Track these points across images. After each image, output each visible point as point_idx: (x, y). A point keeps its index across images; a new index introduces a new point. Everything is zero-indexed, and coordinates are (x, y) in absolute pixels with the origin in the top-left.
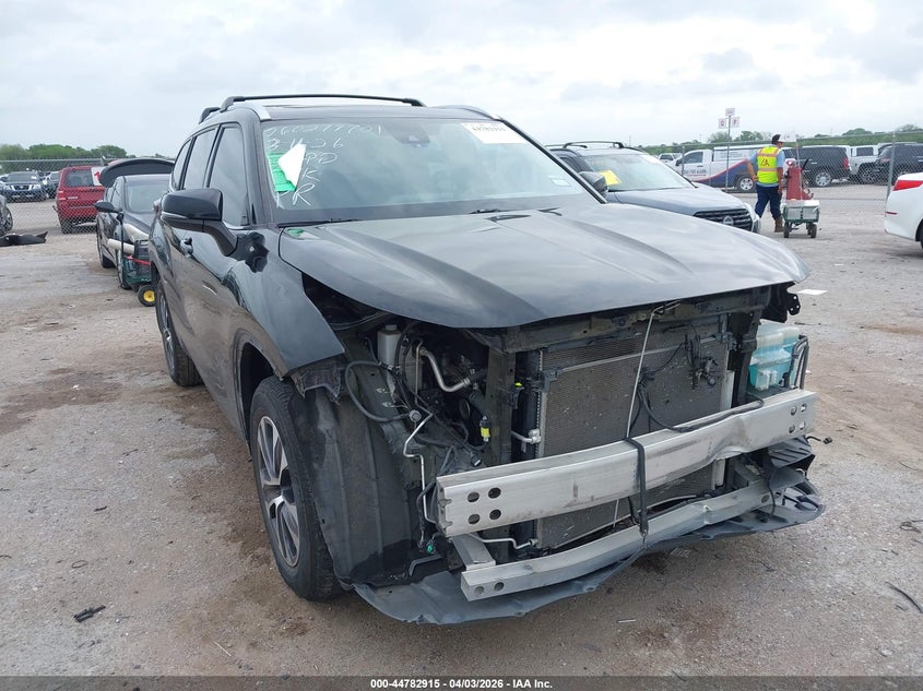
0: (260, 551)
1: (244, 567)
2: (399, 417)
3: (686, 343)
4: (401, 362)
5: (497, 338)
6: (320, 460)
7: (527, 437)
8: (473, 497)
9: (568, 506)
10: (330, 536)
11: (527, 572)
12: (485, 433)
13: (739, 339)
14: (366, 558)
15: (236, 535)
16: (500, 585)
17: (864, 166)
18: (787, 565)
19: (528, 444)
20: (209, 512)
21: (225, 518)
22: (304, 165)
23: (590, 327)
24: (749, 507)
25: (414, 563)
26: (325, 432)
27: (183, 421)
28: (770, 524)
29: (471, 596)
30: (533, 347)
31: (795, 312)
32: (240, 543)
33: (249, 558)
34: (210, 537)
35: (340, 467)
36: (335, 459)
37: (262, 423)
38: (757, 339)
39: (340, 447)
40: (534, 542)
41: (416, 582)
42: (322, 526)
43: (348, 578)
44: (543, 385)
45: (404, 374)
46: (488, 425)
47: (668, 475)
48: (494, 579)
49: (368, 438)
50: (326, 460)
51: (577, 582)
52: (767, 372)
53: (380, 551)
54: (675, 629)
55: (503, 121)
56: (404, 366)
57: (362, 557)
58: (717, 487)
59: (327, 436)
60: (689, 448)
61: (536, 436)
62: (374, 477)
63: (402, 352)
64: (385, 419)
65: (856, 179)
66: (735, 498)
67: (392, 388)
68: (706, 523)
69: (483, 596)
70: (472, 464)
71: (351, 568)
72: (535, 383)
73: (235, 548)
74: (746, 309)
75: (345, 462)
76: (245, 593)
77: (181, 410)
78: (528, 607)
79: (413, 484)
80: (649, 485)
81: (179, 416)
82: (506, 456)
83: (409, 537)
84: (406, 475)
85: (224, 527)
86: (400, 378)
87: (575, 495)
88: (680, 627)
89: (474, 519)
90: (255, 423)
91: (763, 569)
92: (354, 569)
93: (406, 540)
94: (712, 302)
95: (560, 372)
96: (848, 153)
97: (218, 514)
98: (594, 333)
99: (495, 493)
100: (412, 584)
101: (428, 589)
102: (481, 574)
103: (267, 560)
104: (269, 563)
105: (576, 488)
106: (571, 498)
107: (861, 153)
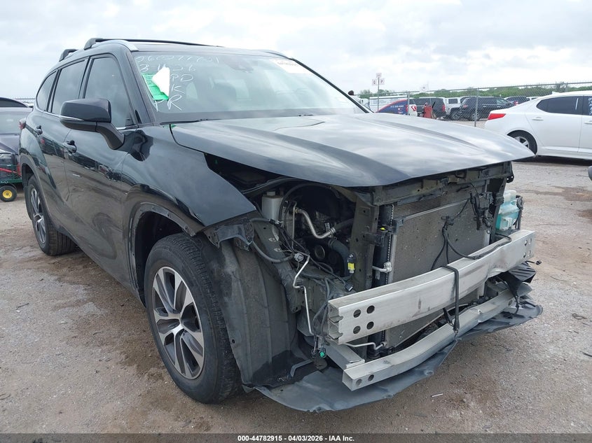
0: (153, 370)
1: (144, 384)
2: (287, 259)
3: (471, 198)
4: (283, 219)
5: (369, 195)
6: (229, 295)
7: (383, 268)
8: (357, 314)
9: (415, 315)
10: (238, 353)
11: (387, 366)
12: (351, 267)
13: (494, 196)
14: (261, 366)
15: (130, 360)
16: (372, 377)
17: (453, 110)
18: (517, 346)
19: (382, 273)
20: (102, 345)
21: (116, 349)
22: (171, 83)
23: (422, 188)
24: (500, 310)
25: (294, 367)
26: (230, 273)
27: (59, 280)
28: (514, 320)
29: (353, 387)
30: (389, 202)
31: (511, 180)
32: (135, 366)
33: (146, 376)
34: (109, 364)
35: (243, 299)
36: (239, 292)
37: (161, 273)
38: (504, 196)
39: (242, 284)
40: (385, 343)
41: (298, 380)
42: (232, 345)
43: (250, 383)
44: (394, 230)
45: (285, 227)
46: (354, 261)
47: (468, 290)
48: (367, 373)
49: (260, 276)
50: (233, 294)
51: (417, 369)
52: (508, 219)
53: (270, 360)
54: (468, 396)
55: (294, 60)
56: (285, 221)
57: (258, 366)
58: (480, 297)
59: (233, 277)
60: (479, 270)
61: (389, 267)
62: (266, 305)
63: (284, 211)
64: (279, 261)
65: (449, 118)
66: (494, 303)
67: (277, 238)
68: (479, 321)
69: (361, 386)
70: (347, 290)
71: (251, 375)
72: (391, 228)
73: (132, 370)
74: (500, 176)
75: (246, 296)
76: (152, 403)
77: (56, 272)
78: (393, 390)
79: (297, 308)
80: (460, 296)
81: (56, 277)
82: (369, 282)
83: (289, 349)
84: (293, 302)
85: (117, 355)
86: (282, 231)
87: (419, 308)
88: (471, 394)
89: (357, 330)
90: (151, 273)
91: (504, 351)
92: (254, 375)
93: (287, 351)
94: (491, 169)
95: (405, 219)
96: (444, 102)
97: (110, 346)
98: (424, 191)
99: (371, 309)
100: (297, 383)
101: (309, 385)
102: (357, 370)
103: (160, 377)
104: (163, 379)
105: (420, 303)
106: (417, 310)
107: (451, 102)
